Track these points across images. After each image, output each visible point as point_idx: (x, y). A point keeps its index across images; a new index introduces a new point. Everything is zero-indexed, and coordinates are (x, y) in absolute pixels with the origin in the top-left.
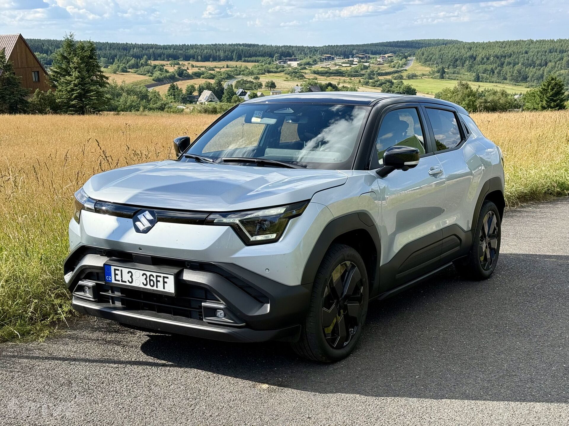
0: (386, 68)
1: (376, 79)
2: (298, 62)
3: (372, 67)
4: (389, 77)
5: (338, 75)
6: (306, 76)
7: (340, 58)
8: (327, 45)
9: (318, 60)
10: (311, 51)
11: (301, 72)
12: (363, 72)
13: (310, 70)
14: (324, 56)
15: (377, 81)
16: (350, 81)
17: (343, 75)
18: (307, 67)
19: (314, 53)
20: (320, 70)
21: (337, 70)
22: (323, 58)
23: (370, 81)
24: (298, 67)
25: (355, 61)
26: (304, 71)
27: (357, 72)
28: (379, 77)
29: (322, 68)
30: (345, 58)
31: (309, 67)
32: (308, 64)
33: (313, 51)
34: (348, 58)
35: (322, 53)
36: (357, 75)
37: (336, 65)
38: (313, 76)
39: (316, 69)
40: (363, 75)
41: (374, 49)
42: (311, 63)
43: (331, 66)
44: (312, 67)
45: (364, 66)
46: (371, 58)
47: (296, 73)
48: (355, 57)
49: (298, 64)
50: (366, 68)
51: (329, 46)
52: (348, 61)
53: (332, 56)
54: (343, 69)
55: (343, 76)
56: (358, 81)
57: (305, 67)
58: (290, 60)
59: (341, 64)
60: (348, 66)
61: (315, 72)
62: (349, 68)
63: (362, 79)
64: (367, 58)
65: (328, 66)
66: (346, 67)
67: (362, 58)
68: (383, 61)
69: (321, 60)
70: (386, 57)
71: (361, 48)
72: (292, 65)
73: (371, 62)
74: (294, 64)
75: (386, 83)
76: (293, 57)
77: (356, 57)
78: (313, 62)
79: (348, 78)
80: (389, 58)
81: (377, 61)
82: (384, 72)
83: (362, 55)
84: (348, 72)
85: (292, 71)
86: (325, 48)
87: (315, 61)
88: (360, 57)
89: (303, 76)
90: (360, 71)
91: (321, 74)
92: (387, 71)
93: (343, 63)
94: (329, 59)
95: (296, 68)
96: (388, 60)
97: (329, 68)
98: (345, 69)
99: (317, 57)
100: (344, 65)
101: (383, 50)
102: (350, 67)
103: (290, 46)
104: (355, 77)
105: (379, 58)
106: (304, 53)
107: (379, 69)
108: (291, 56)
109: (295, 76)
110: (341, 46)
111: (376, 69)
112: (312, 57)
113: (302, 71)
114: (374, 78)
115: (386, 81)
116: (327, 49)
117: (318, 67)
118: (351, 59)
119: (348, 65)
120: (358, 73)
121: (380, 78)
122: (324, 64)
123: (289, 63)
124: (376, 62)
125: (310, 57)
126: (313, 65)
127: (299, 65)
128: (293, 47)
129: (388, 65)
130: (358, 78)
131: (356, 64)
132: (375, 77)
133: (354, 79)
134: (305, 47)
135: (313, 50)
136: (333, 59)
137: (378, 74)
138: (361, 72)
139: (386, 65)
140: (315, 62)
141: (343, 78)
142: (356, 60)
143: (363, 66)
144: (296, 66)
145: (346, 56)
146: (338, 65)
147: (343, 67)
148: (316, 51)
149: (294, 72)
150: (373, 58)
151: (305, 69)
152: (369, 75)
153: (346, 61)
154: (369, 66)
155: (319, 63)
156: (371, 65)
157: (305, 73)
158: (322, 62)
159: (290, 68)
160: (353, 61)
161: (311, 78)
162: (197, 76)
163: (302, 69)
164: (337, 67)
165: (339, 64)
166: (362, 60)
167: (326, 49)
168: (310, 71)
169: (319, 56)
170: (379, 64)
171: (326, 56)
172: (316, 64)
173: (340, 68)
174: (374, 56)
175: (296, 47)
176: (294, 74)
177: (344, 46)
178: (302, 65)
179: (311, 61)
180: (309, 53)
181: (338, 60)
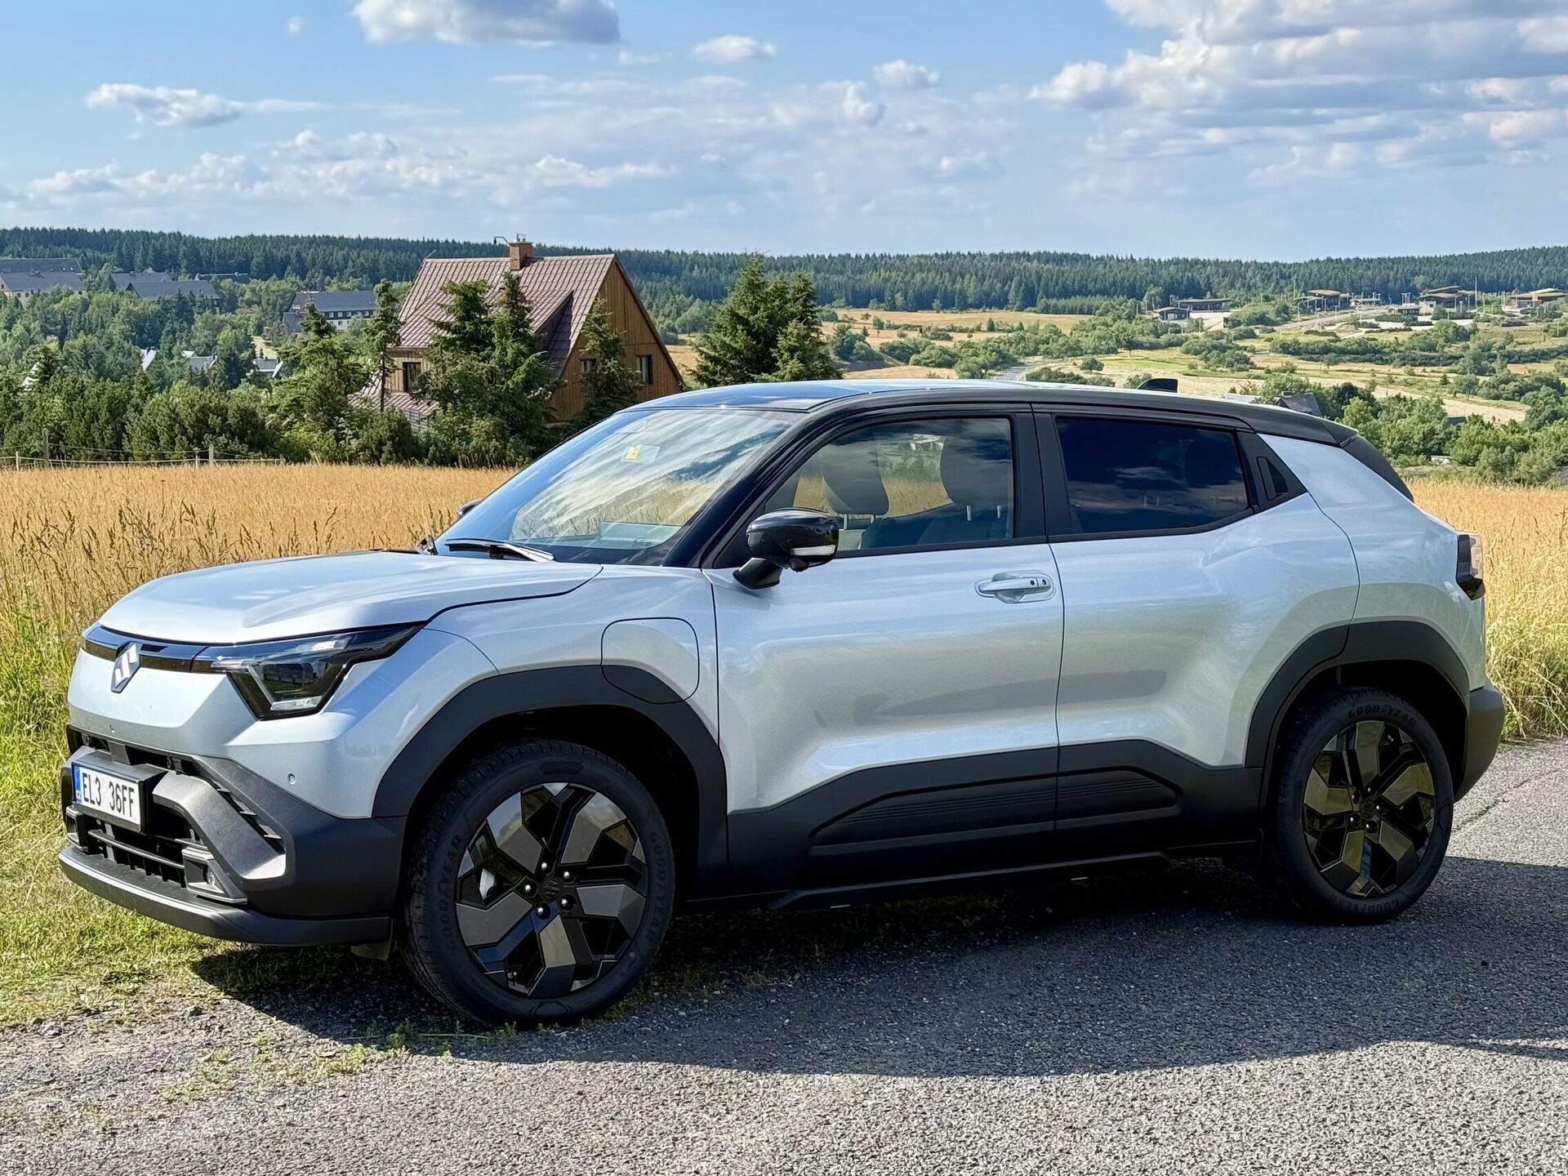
0: (1534, 337)
1: (1501, 375)
2: (1227, 315)
3: (1485, 331)
4: (1546, 368)
5: (1367, 356)
6: (1256, 360)
7: (1370, 303)
8: (1322, 258)
9: (1294, 309)
10: (1269, 278)
11: (1239, 348)
12: (1454, 349)
13: (1269, 340)
14: (1314, 295)
15: (1507, 382)
16: (1410, 379)
17: (1382, 359)
18: (1257, 332)
19: (1278, 283)
20: (1303, 339)
21: (1360, 342)
22: (1312, 303)
23: (1482, 379)
24: (1226, 331)
25: (1422, 311)
26: (1248, 343)
27: (1432, 348)
28: (1510, 367)
29: (1307, 333)
30: (1385, 301)
31: (1264, 331)
32: (1262, 320)
33: (1274, 277)
34: (1398, 301)
35: (1306, 285)
36: (1433, 358)
37: (1357, 324)
38: (1278, 361)
39: (1289, 339)
40: (1456, 358)
41: (1488, 274)
42: (1272, 316)
43: (1341, 327)
44: (1273, 331)
45: (1457, 329)
46: (1480, 303)
47: (1223, 349)
48: (1422, 300)
49: (1226, 320)
50: (1463, 335)
51: (1329, 260)
52: (1400, 311)
53: (1343, 295)
54: (1383, 338)
55: (1385, 362)
56: (1438, 380)
57: (1252, 331)
58: (1198, 308)
59: (1373, 321)
60: (1401, 330)
61: (1285, 349)
62: (1403, 337)
63: (1451, 372)
64: (1465, 303)
65: (1328, 329)
66: (1390, 334)
67: (1450, 303)
68: (1521, 312)
69: (1307, 309)
70: (1535, 299)
71: (1442, 269)
72: (1206, 324)
73: (1482, 315)
74: (1214, 321)
75: (1538, 389)
76: (1208, 298)
77: (1428, 299)
78: (1278, 313)
79: (1401, 370)
80: (1546, 304)
81: (1503, 313)
82: (1527, 348)
83: (1450, 291)
84: (1402, 348)
85: (1208, 344)
86: (1315, 268)
87: (1285, 309)
88: (1439, 300)
89: (1247, 361)
90: (1443, 347)
91: (1307, 352)
92: (1536, 347)
93: (1379, 319)
94: (1330, 304)
95: (1220, 335)
96: (1542, 308)
97: (1332, 334)
98: (1391, 338)
99: (1290, 297)
100: (1384, 325)
101: (1519, 277)
102: (1409, 334)
103: (1196, 262)
104: (1425, 364)
105: (1508, 303)
106: (1244, 286)
107: (1510, 339)
108: (1201, 295)
109: (1220, 361)
110: (1371, 261)
111: (1500, 341)
112: (1273, 299)
113: (1241, 343)
114: (1493, 371)
115: (1538, 380)
116: (1323, 271)
117: (1297, 330)
118: (1405, 306)
119: (1401, 325)
120: (1435, 351)
121: (1514, 369)
122: (1317, 321)
123: (1194, 315)
124: (1498, 316)
125: (1267, 299)
126: (1277, 324)
127: (1230, 323)
128: (1205, 264)
129: (1542, 326)
130: (1435, 368)
131: (1429, 324)
132: (1495, 365)
133: (1424, 371)
134: (1248, 265)
135: (1277, 276)
136: (1345, 304)
137: (1504, 356)
138: (1446, 349)
139: (1532, 325)
140: (1285, 315)
141: (1385, 369)
142: (1424, 307)
143: (1451, 331)
144: (1220, 327)
145: (1389, 295)
146: (1364, 325)
147: (1382, 331)
148: (1283, 276)
149: (1215, 347)
150: (1488, 303)
151: (1251, 335)
152: (1476, 359)
153: (1390, 311)
154: (1475, 331)
155: (1298, 317)
156: (1481, 326)
157: (1254, 351)
158: (1309, 313)
159: (1200, 334)
160: (1416, 312)
161: (1272, 366)
162: (895, 357)
163: (1241, 337)
164: (1362, 333)
165: (1368, 321)
166: (1448, 310)
167: (1319, 271)
168: (1268, 344)
169: (1297, 295)
170: (1509, 325)
171: (1320, 295)
172: (1286, 321)
173: (1372, 336)
174: (1489, 296)
175: (1217, 263)
176: (1215, 352)
177: (1381, 261)
178: (1239, 323)
179: (1269, 310)
180: (1260, 284)
181: (1364, 307)
